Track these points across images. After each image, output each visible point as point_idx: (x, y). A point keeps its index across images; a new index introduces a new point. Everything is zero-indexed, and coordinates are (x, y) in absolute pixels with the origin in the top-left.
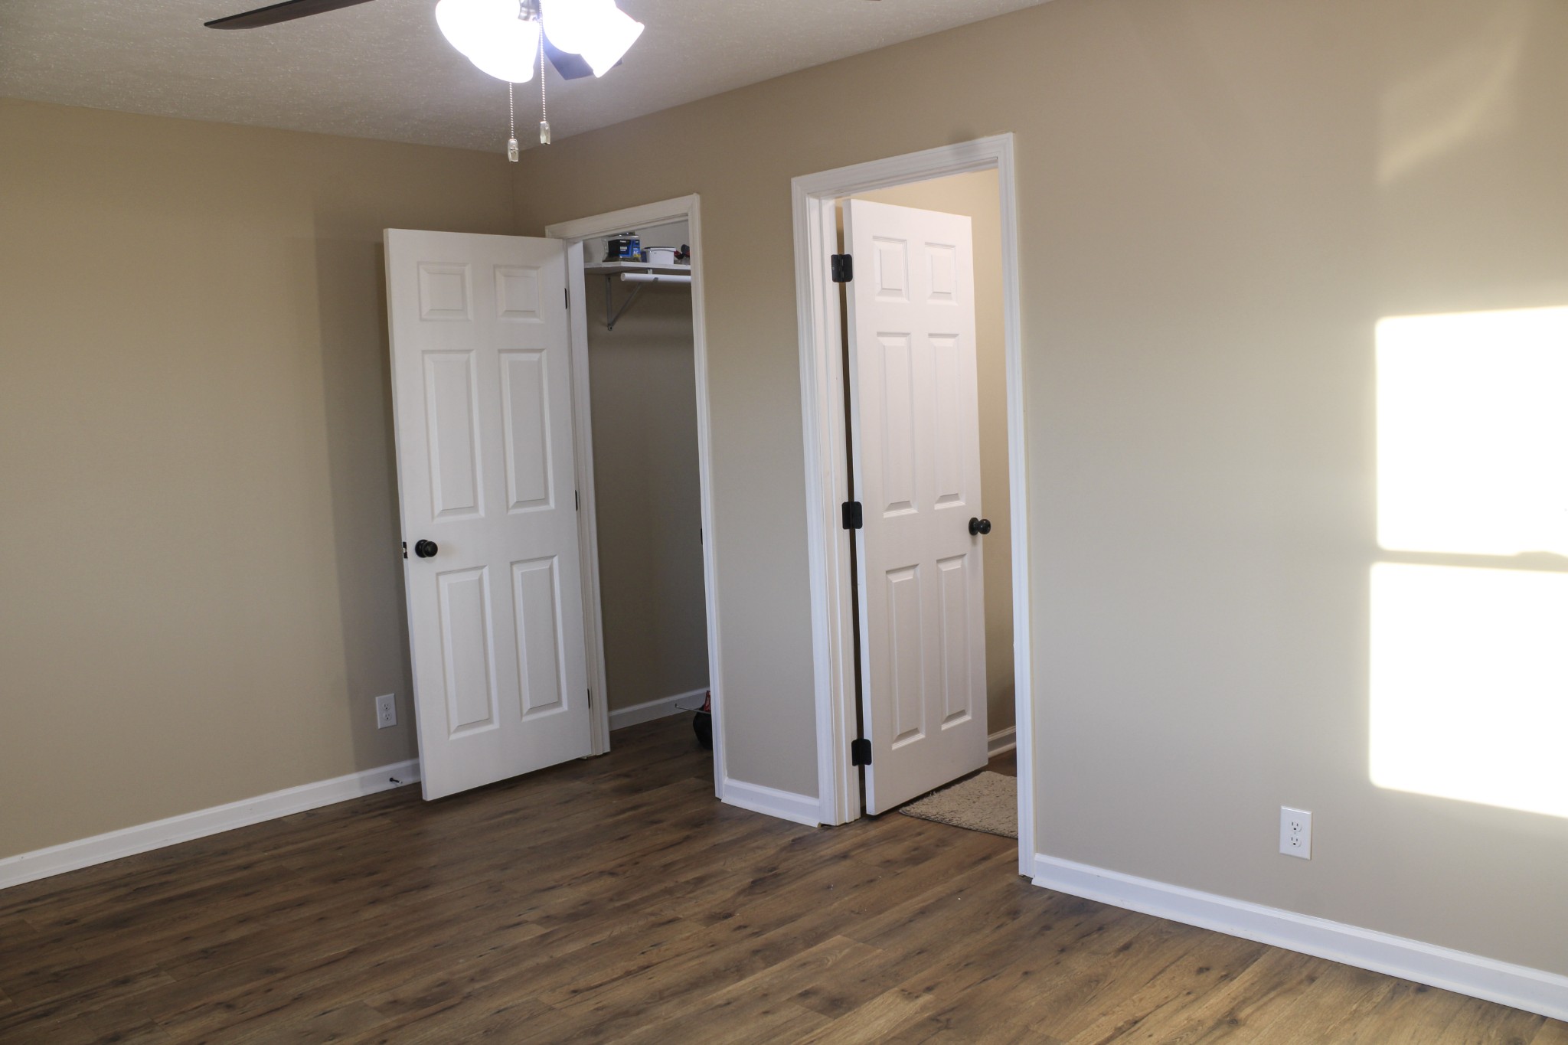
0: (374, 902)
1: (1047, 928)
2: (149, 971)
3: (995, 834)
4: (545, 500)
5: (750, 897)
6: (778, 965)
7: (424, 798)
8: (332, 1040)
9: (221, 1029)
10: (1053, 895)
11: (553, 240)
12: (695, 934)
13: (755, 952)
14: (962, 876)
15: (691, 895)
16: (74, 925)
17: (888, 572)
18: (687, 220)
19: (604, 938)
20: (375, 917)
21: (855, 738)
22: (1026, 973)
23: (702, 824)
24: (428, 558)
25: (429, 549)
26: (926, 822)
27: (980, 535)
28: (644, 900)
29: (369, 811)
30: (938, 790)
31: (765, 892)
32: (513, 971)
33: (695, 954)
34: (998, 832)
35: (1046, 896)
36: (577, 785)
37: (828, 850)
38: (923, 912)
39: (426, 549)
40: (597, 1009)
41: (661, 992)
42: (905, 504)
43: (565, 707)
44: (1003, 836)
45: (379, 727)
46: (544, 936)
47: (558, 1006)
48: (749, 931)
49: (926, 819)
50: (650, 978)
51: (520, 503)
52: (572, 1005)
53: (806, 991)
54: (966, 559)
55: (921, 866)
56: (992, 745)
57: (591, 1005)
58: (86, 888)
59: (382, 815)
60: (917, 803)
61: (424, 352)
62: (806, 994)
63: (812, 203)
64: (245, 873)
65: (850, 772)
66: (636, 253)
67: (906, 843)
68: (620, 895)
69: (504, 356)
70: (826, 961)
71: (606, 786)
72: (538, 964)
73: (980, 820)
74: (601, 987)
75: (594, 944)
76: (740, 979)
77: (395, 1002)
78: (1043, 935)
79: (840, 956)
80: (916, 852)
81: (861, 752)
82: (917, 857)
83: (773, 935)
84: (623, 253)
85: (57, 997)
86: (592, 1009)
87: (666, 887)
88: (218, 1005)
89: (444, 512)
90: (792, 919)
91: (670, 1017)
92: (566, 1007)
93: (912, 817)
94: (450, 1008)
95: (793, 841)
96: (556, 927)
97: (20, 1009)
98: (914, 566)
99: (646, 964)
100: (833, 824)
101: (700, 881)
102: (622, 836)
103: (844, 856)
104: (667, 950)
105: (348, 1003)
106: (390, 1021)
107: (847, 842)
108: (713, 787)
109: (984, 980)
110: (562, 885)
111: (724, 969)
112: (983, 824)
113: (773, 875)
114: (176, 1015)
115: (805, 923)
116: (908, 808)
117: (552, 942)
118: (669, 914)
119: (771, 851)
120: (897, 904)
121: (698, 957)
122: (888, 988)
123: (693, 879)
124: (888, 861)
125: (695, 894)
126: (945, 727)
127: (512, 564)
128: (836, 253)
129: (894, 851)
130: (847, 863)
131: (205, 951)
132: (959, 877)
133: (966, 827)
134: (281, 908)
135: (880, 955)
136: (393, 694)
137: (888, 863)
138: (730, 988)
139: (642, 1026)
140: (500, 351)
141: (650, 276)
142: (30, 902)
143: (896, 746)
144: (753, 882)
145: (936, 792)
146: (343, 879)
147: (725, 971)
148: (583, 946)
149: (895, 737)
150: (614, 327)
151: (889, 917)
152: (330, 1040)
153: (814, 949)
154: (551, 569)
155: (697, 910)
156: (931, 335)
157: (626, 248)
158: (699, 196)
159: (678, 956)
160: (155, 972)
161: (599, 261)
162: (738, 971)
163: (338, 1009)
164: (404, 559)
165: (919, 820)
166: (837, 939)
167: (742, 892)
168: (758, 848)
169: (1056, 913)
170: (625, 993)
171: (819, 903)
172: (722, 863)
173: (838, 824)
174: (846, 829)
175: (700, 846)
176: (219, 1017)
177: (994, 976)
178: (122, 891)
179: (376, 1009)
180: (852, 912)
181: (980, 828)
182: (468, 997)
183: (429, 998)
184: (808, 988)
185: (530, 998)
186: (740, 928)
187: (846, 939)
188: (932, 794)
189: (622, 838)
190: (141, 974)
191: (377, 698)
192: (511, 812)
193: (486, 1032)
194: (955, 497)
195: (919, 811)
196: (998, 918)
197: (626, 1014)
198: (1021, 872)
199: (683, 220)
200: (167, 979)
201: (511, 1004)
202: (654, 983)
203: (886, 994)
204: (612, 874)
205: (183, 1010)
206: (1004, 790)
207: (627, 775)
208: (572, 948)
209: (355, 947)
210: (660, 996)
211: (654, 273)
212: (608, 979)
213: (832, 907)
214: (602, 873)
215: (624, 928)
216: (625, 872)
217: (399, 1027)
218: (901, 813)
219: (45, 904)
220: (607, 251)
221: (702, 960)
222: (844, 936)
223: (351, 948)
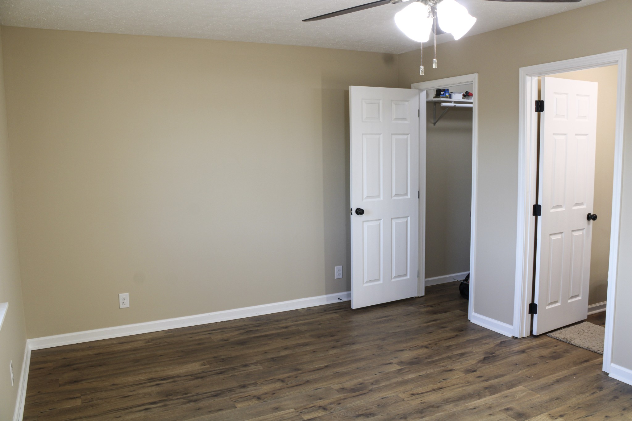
0: (334, 347)
1: (617, 397)
2: (254, 363)
3: (590, 351)
4: (406, 194)
5: (483, 364)
6: (495, 395)
7: (352, 308)
8: (320, 400)
9: (280, 389)
10: (619, 382)
11: (415, 90)
12: (461, 377)
13: (486, 388)
14: (576, 367)
15: (459, 360)
16: (227, 342)
17: (551, 235)
18: (472, 84)
19: (424, 374)
20: (335, 354)
21: (531, 302)
22: (606, 417)
23: (463, 330)
24: (360, 215)
25: (361, 211)
26: (559, 341)
27: (591, 221)
28: (439, 360)
29: (331, 311)
30: (564, 327)
31: (489, 363)
32: (388, 383)
33: (461, 385)
34: (592, 350)
35: (615, 383)
36: (411, 308)
37: (516, 348)
38: (558, 381)
39: (360, 212)
40: (422, 403)
41: (447, 399)
42: (560, 206)
43: (408, 277)
44: (594, 352)
45: (336, 278)
46: (400, 370)
47: (406, 399)
48: (483, 379)
49: (559, 340)
50: (443, 393)
51: (397, 195)
52: (412, 400)
53: (507, 408)
54: (585, 230)
55: (557, 361)
56: (590, 310)
57: (418, 401)
58: (230, 328)
59: (335, 312)
60: (555, 332)
61: (363, 134)
62: (507, 409)
63: (528, 78)
64: (286, 330)
65: (527, 316)
66: (447, 95)
67: (550, 349)
68: (430, 357)
69: (393, 136)
70: (516, 397)
71: (423, 310)
72: (398, 381)
73: (583, 343)
74: (423, 394)
75: (419, 376)
76: (479, 399)
77: (343, 388)
78: (614, 400)
79: (522, 395)
80: (554, 354)
81: (533, 309)
82: (555, 356)
83: (492, 382)
84: (442, 95)
85: (224, 367)
86: (420, 402)
87: (448, 356)
88: (279, 380)
89: (367, 197)
90: (501, 376)
91: (451, 411)
92: (409, 400)
93: (552, 338)
94: (364, 394)
95: (501, 342)
96: (405, 367)
97: (212, 370)
98: (562, 233)
99: (441, 387)
100: (518, 337)
101: (462, 355)
102: (430, 332)
103: (523, 352)
104: (449, 382)
105: (325, 386)
106: (341, 396)
107: (524, 346)
108: (467, 315)
109: (587, 416)
110: (406, 350)
111: (473, 393)
112: (585, 345)
113: (492, 356)
114: (264, 381)
115: (507, 378)
116: (551, 334)
117: (403, 373)
118: (450, 367)
119: (492, 345)
120: (546, 376)
121: (462, 387)
122: (543, 412)
123: (459, 353)
124: (542, 356)
125: (460, 360)
126: (569, 301)
127: (392, 219)
128: (537, 100)
129: (545, 352)
130: (524, 355)
131: (273, 358)
132: (575, 368)
133: (577, 345)
134: (299, 345)
135: (540, 397)
136: (342, 266)
137: (542, 357)
138: (476, 402)
139: (440, 412)
140: (392, 134)
141: (452, 104)
142: (212, 330)
143: (548, 307)
144: (484, 358)
145: (563, 328)
146: (322, 337)
147: (473, 394)
148: (416, 376)
149: (548, 304)
150: (436, 124)
151: (542, 381)
152: (319, 400)
153: (510, 390)
154: (407, 222)
155: (461, 367)
156: (576, 134)
157: (443, 93)
158: (478, 74)
159: (454, 385)
160: (256, 364)
161: (432, 98)
162: (478, 395)
163: (322, 388)
164: (351, 215)
165: (556, 340)
166: (520, 387)
167: (480, 362)
168: (486, 343)
169: (621, 391)
170: (433, 398)
171: (512, 371)
172: (471, 348)
173: (520, 337)
174: (524, 340)
175: (461, 340)
176: (279, 385)
177: (591, 415)
178: (242, 331)
179: (336, 390)
180: (527, 376)
181: (584, 347)
182: (371, 390)
183: (356, 389)
184: (508, 407)
185: (395, 394)
186: (479, 377)
187: (524, 388)
188: (562, 329)
189: (430, 333)
190: (251, 364)
191: (336, 267)
192: (386, 317)
193: (378, 405)
194: (581, 204)
195: (556, 336)
196: (593, 389)
197: (433, 407)
198: (604, 370)
199: (471, 83)
200: (260, 367)
201: (387, 396)
202: (444, 395)
203: (542, 415)
204: (426, 347)
205: (266, 380)
206: (595, 331)
207: (431, 306)
208: (411, 376)
209: (327, 364)
210: (447, 401)
211: (454, 103)
212: (426, 391)
213: (518, 373)
214: (422, 346)
215: (432, 371)
216: (431, 347)
217: (345, 399)
218: (547, 336)
219: (217, 332)
220: (435, 94)
221: (464, 388)
222: (523, 386)
223: (326, 365)
